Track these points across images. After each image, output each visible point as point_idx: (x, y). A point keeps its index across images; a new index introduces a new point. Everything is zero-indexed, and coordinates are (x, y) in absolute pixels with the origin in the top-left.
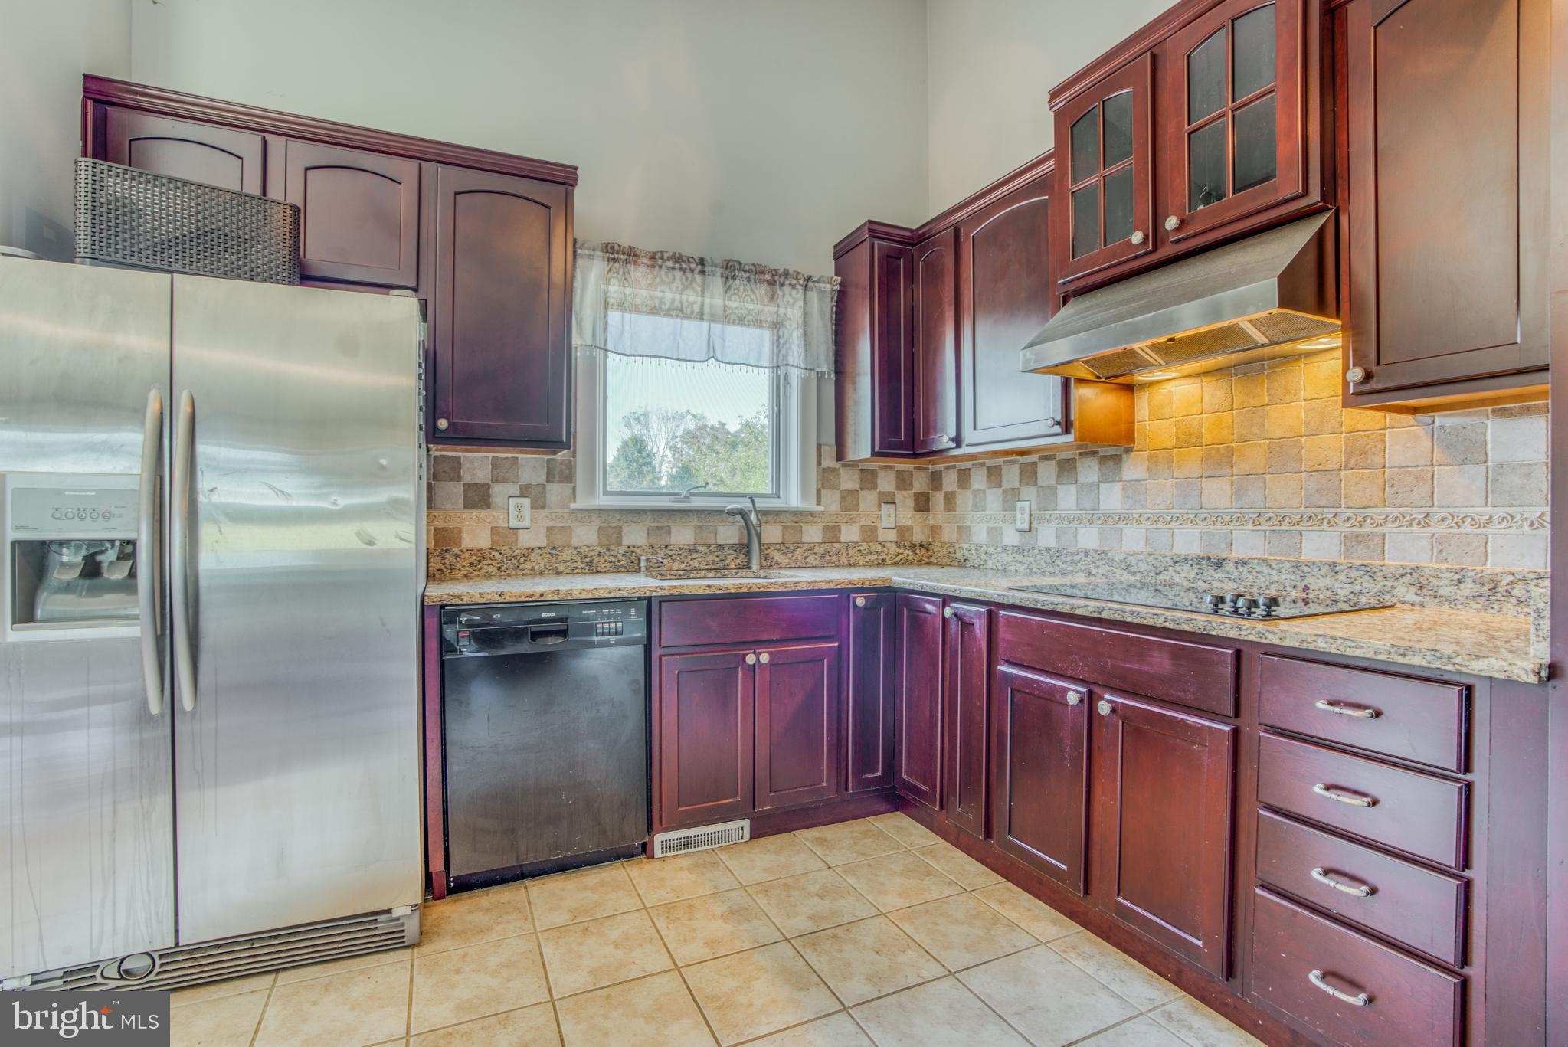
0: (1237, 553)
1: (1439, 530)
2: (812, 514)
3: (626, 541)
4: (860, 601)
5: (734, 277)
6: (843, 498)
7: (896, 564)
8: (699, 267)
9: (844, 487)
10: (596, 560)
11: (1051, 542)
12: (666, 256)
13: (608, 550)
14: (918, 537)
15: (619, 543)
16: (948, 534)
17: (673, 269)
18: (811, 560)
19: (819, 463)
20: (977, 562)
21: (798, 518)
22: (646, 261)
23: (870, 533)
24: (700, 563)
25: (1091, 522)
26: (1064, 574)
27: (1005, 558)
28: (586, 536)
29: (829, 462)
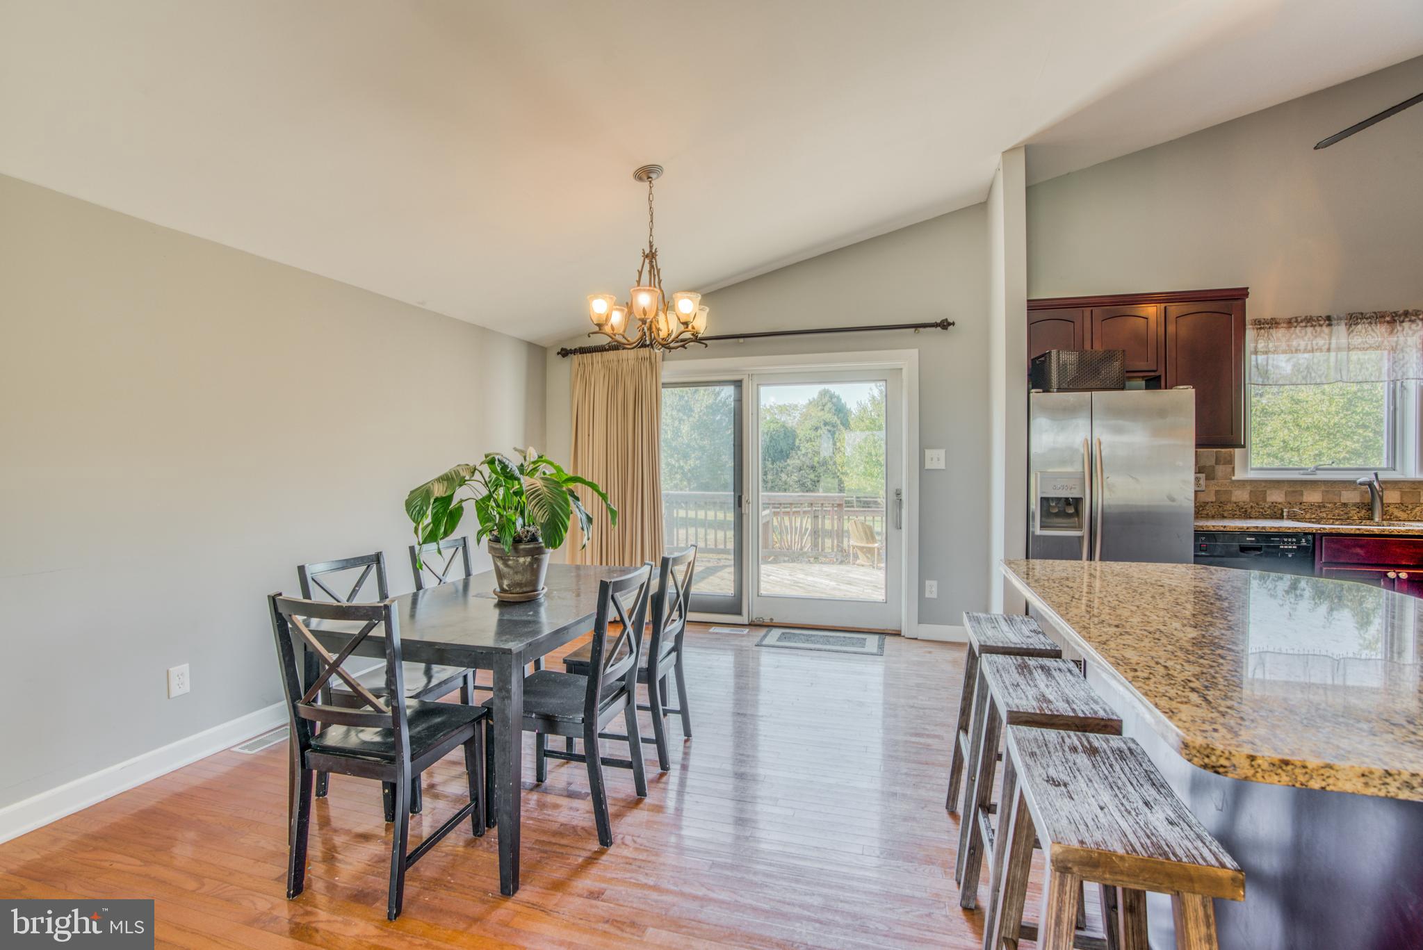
3: (1269, 499)
5: (1357, 324)
8: (1327, 322)
10: (1249, 510)
12: (1299, 319)
13: (1257, 504)
15: (1265, 501)
17: (1306, 326)
21: (1416, 486)
22: (1285, 325)
24: (1327, 515)
28: (1241, 496)
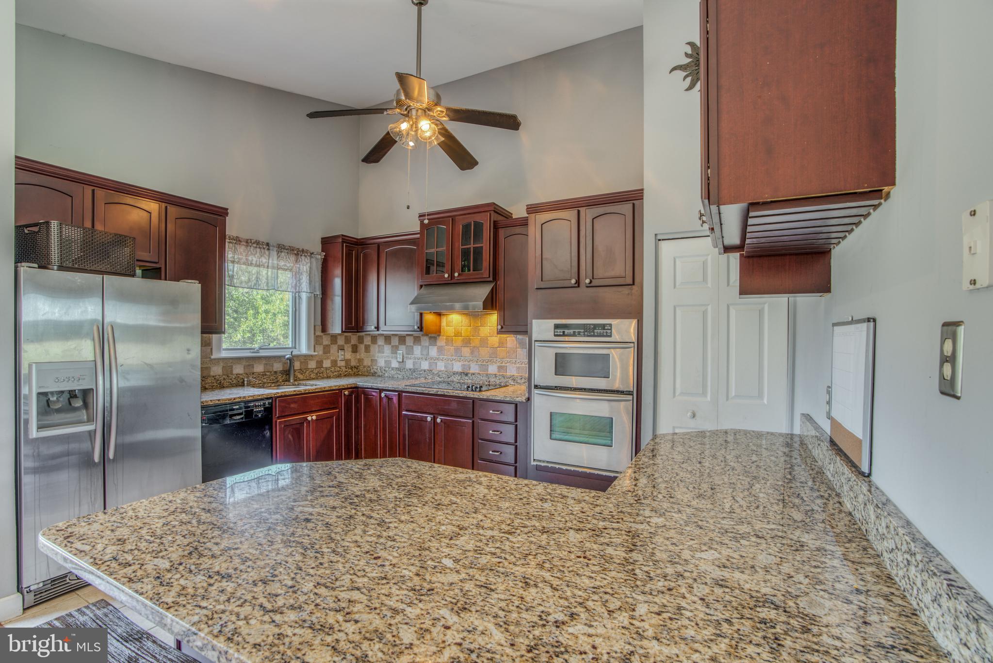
0: (472, 371)
1: (518, 365)
2: (312, 356)
3: (235, 372)
4: (346, 393)
5: (281, 252)
6: (324, 348)
7: (345, 376)
8: (267, 247)
9: (324, 343)
10: (223, 382)
11: (411, 366)
12: (253, 241)
13: (228, 377)
14: (353, 363)
15: (232, 373)
16: (367, 362)
17: (256, 247)
18: (313, 376)
19: (315, 334)
20: (380, 374)
21: (306, 358)
22: (245, 244)
23: (334, 363)
24: (267, 380)
25: (426, 360)
26: (416, 378)
27: (393, 372)
28: (218, 371)
29: (319, 333)
